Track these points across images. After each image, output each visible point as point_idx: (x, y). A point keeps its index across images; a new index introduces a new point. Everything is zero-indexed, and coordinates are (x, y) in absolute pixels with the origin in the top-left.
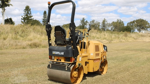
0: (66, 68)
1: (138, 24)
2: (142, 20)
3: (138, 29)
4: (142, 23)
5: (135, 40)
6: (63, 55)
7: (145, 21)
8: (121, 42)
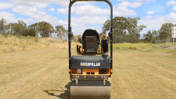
0: (104, 82)
1: (42, 28)
2: (46, 23)
3: (41, 33)
4: (46, 26)
5: (47, 46)
6: (99, 66)
7: (49, 24)
8: (34, 48)
